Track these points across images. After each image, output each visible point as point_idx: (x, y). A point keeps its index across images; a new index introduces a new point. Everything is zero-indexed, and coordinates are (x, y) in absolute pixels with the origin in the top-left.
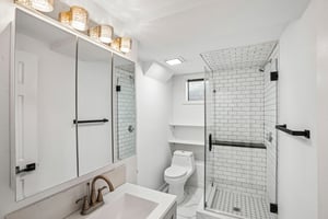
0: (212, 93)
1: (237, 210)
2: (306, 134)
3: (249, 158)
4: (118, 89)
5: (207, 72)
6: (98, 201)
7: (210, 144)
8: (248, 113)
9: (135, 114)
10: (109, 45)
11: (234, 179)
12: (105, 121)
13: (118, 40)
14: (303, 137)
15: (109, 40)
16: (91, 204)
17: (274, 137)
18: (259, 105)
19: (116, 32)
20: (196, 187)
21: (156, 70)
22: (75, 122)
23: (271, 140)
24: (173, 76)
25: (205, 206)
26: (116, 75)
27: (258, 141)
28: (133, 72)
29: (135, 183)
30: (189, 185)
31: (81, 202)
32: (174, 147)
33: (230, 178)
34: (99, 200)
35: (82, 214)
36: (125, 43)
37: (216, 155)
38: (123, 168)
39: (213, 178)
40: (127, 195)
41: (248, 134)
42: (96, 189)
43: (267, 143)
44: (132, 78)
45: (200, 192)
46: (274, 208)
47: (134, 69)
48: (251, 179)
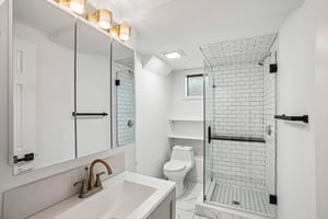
0: (211, 89)
1: (236, 203)
2: (305, 119)
3: (248, 153)
4: (117, 83)
5: (206, 67)
6: (96, 186)
7: (210, 138)
8: (248, 108)
9: (134, 109)
10: (108, 31)
11: (234, 173)
12: (104, 114)
13: (117, 28)
14: (301, 122)
15: (108, 26)
16: (89, 188)
17: (273, 129)
18: (258, 99)
19: (115, 19)
20: (196, 182)
21: (155, 63)
22: (73, 114)
23: (270, 133)
24: (173, 72)
25: (205, 199)
26: (115, 69)
27: (257, 135)
28: (133, 67)
29: (134, 171)
30: (188, 180)
31: (79, 185)
32: (173, 141)
33: (229, 173)
34: (98, 185)
35: (80, 197)
36: (124, 30)
37: (215, 149)
38: (122, 156)
39: (213, 173)
40: (125, 182)
41: (247, 129)
42: (95, 173)
43: (267, 137)
44: (131, 73)
45: (199, 186)
46: (273, 200)
47: (133, 63)
48: (250, 173)
